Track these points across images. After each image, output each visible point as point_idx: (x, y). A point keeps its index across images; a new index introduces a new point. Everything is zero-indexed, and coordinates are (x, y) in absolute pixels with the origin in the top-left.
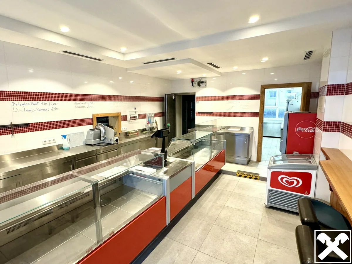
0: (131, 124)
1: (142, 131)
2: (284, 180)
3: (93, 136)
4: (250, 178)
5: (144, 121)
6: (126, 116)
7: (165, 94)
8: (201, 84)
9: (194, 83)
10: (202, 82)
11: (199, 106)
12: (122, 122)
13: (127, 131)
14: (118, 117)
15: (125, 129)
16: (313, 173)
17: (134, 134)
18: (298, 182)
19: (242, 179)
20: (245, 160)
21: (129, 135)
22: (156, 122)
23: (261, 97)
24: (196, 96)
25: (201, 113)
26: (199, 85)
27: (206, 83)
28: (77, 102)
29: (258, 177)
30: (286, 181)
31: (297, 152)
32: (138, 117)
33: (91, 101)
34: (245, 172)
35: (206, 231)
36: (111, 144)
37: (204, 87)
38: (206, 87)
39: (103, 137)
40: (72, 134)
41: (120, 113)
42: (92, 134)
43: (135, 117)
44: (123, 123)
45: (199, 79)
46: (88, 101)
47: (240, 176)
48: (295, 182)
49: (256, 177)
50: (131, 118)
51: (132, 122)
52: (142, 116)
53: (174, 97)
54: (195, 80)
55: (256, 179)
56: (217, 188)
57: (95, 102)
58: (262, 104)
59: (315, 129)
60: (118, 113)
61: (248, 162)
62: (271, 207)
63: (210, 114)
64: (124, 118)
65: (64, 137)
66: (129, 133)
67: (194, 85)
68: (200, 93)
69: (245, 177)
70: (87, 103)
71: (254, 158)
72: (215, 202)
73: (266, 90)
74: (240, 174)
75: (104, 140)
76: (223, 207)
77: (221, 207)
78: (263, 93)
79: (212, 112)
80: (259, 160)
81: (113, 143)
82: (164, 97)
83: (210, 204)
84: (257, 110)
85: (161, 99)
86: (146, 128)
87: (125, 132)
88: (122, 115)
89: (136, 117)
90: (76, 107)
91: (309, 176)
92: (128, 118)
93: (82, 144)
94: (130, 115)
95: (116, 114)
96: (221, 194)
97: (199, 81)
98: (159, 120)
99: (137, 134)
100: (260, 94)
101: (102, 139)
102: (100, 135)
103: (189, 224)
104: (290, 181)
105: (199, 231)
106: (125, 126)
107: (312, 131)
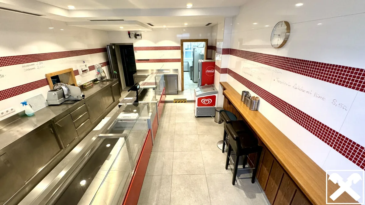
0: (83, 77)
1: (95, 82)
2: (204, 101)
3: (57, 96)
4: (182, 102)
5: (94, 72)
6: (77, 70)
7: (107, 45)
8: (137, 37)
9: (131, 35)
10: (138, 35)
11: (138, 55)
12: (75, 76)
13: (82, 84)
14: (70, 73)
15: (80, 83)
16: (216, 95)
17: (90, 86)
18: (210, 101)
19: (178, 104)
20: (175, 91)
21: (85, 87)
22: (104, 72)
23: (181, 48)
24: (134, 46)
25: (140, 61)
26: (136, 38)
27: (141, 35)
28: (25, 64)
29: (186, 101)
30: (205, 102)
31: (207, 84)
32: (88, 70)
33: (40, 61)
34: (178, 99)
35: (172, 140)
36: (79, 100)
37: (140, 39)
38: (141, 39)
39: (67, 95)
40: (31, 98)
41: (72, 68)
42: (55, 94)
43: (85, 71)
44: (77, 77)
45: (135, 32)
46: (36, 61)
47: (176, 102)
48: (209, 101)
49: (184, 101)
50: (83, 71)
51: (84, 75)
52: (92, 68)
53: (113, 47)
54: (131, 33)
55: (185, 102)
56: (166, 113)
57: (44, 61)
58: (182, 53)
59: (214, 71)
60: (70, 69)
61: (177, 93)
62: (198, 117)
63: (147, 61)
64: (77, 73)
65: (24, 104)
66: (85, 86)
67: (131, 37)
68: (137, 44)
69: (179, 102)
70: (36, 64)
71: (180, 89)
72: (169, 123)
73: (184, 43)
74: (176, 101)
75: (68, 98)
76: (175, 124)
77: (174, 124)
78: (182, 45)
79: (149, 60)
80: (183, 90)
81: (80, 99)
82: (106, 48)
83: (167, 125)
84: (180, 57)
85: (103, 50)
86: (97, 79)
87: (80, 85)
88: (74, 70)
89: (87, 70)
90: (25, 70)
91: (215, 96)
92: (81, 72)
93: (44, 106)
94: (82, 69)
95: (68, 70)
96: (170, 116)
97: (135, 34)
98: (105, 68)
99: (92, 85)
100: (180, 46)
101: (67, 97)
102: (63, 94)
103: (161, 140)
104: (206, 101)
105: (168, 142)
106: (80, 80)
107: (213, 72)
